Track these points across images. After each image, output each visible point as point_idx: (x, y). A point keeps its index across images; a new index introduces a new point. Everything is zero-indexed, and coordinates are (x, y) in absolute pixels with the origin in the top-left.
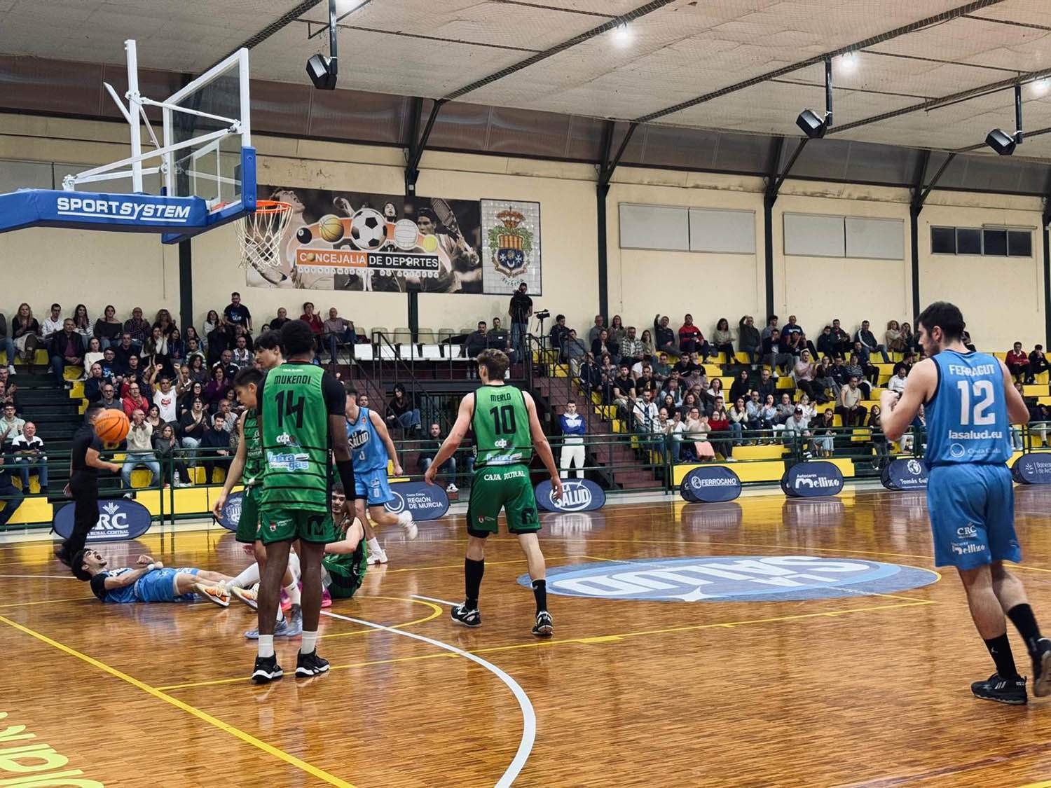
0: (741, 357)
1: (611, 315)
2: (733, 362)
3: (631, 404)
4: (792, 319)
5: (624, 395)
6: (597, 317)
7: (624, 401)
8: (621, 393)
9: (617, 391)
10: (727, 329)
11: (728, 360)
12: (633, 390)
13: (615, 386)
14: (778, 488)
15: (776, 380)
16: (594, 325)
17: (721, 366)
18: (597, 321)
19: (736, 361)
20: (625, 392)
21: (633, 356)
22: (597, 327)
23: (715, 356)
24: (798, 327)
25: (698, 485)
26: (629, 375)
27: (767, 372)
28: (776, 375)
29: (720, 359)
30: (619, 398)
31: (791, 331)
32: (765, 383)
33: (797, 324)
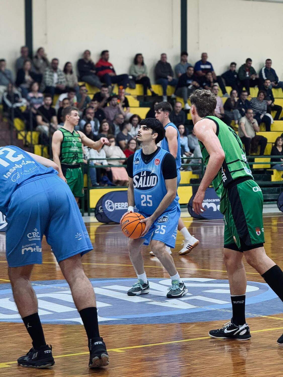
0: (156, 89)
1: (35, 47)
2: (149, 93)
3: (52, 130)
4: (204, 56)
5: (46, 122)
6: (23, 48)
7: (45, 128)
8: (43, 120)
9: (39, 118)
10: (143, 64)
11: (145, 92)
12: (55, 119)
13: (38, 114)
14: (185, 211)
15: (188, 111)
16: (19, 55)
17: (138, 98)
18: (22, 51)
19: (153, 93)
20: (48, 119)
21: (55, 85)
22: (23, 57)
23: (132, 88)
24: (209, 64)
25: (111, 208)
26: (52, 104)
27: (180, 105)
28: (188, 106)
29: (138, 90)
30: (41, 125)
31: (202, 67)
32: (177, 114)
33: (208, 60)
